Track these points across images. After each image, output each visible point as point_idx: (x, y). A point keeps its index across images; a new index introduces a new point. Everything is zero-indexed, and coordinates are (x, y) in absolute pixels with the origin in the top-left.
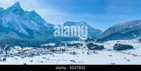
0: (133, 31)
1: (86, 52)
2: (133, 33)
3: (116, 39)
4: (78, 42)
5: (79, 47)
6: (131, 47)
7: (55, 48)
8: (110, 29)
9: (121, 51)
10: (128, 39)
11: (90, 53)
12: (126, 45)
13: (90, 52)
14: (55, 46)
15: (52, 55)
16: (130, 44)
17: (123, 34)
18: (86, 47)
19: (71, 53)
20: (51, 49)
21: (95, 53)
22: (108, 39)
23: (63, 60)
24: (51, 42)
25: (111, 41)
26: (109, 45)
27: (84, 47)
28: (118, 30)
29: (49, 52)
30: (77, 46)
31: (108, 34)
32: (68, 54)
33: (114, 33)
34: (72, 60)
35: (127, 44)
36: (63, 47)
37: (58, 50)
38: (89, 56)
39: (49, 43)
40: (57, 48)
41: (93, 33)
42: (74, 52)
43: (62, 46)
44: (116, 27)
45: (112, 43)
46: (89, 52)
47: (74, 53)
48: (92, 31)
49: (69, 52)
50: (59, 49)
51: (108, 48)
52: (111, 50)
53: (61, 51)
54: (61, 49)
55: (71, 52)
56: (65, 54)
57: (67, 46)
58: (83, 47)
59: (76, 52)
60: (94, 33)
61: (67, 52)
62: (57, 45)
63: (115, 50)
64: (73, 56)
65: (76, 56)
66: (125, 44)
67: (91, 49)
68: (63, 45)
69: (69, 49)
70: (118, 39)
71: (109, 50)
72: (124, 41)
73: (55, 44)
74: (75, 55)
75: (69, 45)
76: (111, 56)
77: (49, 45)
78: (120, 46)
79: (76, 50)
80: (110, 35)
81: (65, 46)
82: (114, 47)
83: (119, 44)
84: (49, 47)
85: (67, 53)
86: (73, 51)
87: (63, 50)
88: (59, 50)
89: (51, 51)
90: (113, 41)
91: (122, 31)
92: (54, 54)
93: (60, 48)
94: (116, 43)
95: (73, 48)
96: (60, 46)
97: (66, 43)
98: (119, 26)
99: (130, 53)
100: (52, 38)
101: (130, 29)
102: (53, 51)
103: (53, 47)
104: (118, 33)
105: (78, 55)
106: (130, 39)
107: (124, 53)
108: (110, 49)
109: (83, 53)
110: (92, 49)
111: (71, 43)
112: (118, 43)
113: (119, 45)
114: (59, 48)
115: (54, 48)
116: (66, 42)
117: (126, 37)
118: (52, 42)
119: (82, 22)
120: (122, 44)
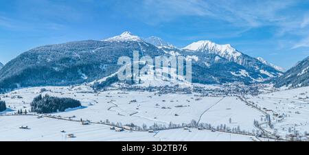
0: (81, 66)
2: (79, 71)
3: (39, 85)
6: (75, 104)
8: (23, 56)
9: (52, 115)
10: (68, 85)
12: (64, 99)
16: (72, 97)
17: (55, 72)
22: (18, 85)
25: (24, 89)
26: (20, 101)
28: (45, 60)
31: (18, 70)
33: (34, 69)
35: (66, 96)
44: (39, 52)
45: (26, 95)
51: (18, 108)
52: (26, 112)
63: (36, 111)
66: (60, 96)
70: (44, 84)
71: (20, 113)
72: (58, 88)
76: (26, 128)
78: (47, 102)
80: (22, 74)
82: (34, 105)
83: (47, 96)
90: (30, 89)
91: (53, 64)
94: (38, 95)
98: (48, 51)
99: (73, 119)
101: (74, 61)
104: (44, 69)
106: (73, 84)
107: (60, 118)
108: (24, 110)
112: (43, 95)
113: (45, 100)
117: (65, 79)
120: (52, 98)
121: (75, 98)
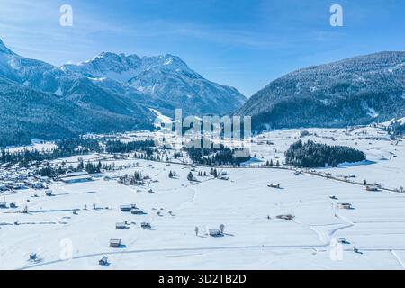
0: (367, 97)
1: (182, 172)
2: (364, 104)
3: (298, 126)
4: (151, 134)
5: (155, 155)
6: (355, 157)
7: (55, 163)
8: (273, 86)
9: (318, 171)
10: (345, 126)
11: (199, 178)
12: (337, 148)
13: (200, 175)
14: (56, 155)
15: (43, 192)
16: (350, 145)
17: (324, 107)
18: (185, 153)
19: (123, 180)
20: (37, 165)
21: (216, 176)
22: (268, 126)
23: (90, 207)
24: (38, 137)
25: (277, 132)
26: (270, 148)
27: (176, 156)
28: (308, 90)
29: (30, 180)
30: (150, 152)
31: (267, 106)
32: (114, 183)
33: (291, 103)
34: (128, 204)
35: (340, 143)
36: (91, 158)
37: (72, 169)
38: (195, 187)
39: (29, 143)
40: (64, 160)
41: (209, 101)
42: (137, 176)
43: (85, 152)
44: (299, 77)
45: (283, 139)
46: (195, 174)
47: (137, 180)
48: (205, 94)
49: (116, 174)
50: (75, 166)
51: (268, 158)
52: (278, 165)
53: (84, 172)
54: (85, 164)
55: (123, 173)
56: (99, 183)
57: (109, 151)
58: (173, 153)
59: (143, 175)
60: (215, 101)
61: (107, 174)
62: (66, 151)
63: (293, 164)
64: (131, 190)
65: (144, 189)
66: (331, 143)
67: (202, 163)
68: (93, 146)
69: (118, 163)
70: (306, 125)
71: (270, 165)
72: (327, 131)
73: (56, 147)
74: (139, 188)
75: (118, 149)
76: (277, 187)
77: (29, 148)
78: (310, 152)
79: (144, 167)
80: (274, 111)
81: (100, 151)
82: (290, 155)
83: (310, 143)
84: (28, 160)
85: (107, 178)
86: (131, 172)
87: (93, 170)
88: (75, 171)
89: (38, 173)
90: (285, 132)
91: (321, 95)
92: (53, 186)
93: (80, 160)
94: (296, 141)
95: (130, 159)
96: (78, 153)
97: (104, 140)
98: (311, 75)
99: (352, 179)
100: (41, 120)
101: (355, 88)
102: (48, 173)
103: (49, 158)
104: (306, 103)
105: (153, 186)
106: (352, 125)
107: (329, 177)
108: (275, 162)
109: (171, 175)
110: (208, 163)
111: (122, 140)
112: (305, 140)
113: (307, 149)
114: (73, 161)
115: (55, 161)
116: (102, 136)
117: (339, 117)
118: (45, 138)
119: (168, 56)
120: (319, 145)
121: (357, 148)
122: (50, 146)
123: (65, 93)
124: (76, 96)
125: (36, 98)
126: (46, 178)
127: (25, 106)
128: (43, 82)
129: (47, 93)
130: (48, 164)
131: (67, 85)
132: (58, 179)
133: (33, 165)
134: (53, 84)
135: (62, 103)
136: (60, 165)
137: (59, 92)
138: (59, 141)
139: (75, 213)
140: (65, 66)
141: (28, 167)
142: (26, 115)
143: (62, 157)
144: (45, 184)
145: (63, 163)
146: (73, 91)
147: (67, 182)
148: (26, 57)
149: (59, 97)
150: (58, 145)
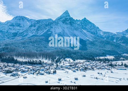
7: (114, 63)
14: (114, 60)
20: (108, 63)
23: (126, 79)
24: (108, 54)
29: (106, 67)
36: (126, 62)
37: (119, 65)
39: (106, 56)
40: (116, 62)
43: (124, 60)
53: (123, 66)
54: (124, 64)
62: (117, 59)
68: (127, 58)
73: (114, 58)
77: (106, 57)
84: (105, 61)
87: (127, 66)
89: (108, 65)
92: (113, 70)
93: (122, 62)
96: (121, 60)
100: (109, 49)
102: (111, 65)
103: (112, 61)
114: (119, 62)
118: (110, 55)
122: (112, 57)
123: (116, 41)
124: (120, 42)
125: (108, 43)
126: (111, 67)
127: (105, 45)
128: (110, 38)
129: (111, 41)
130: (111, 63)
131: (117, 38)
132: (115, 68)
133: (107, 62)
134: (113, 38)
135: (116, 44)
136: (115, 63)
137: (115, 41)
138: (115, 56)
139: (120, 80)
140: (117, 32)
141: (105, 63)
142: (105, 48)
143: (116, 61)
144: (110, 69)
145: (116, 63)
146: (119, 40)
147: (117, 69)
148: (105, 31)
149: (115, 42)
150: (114, 57)
